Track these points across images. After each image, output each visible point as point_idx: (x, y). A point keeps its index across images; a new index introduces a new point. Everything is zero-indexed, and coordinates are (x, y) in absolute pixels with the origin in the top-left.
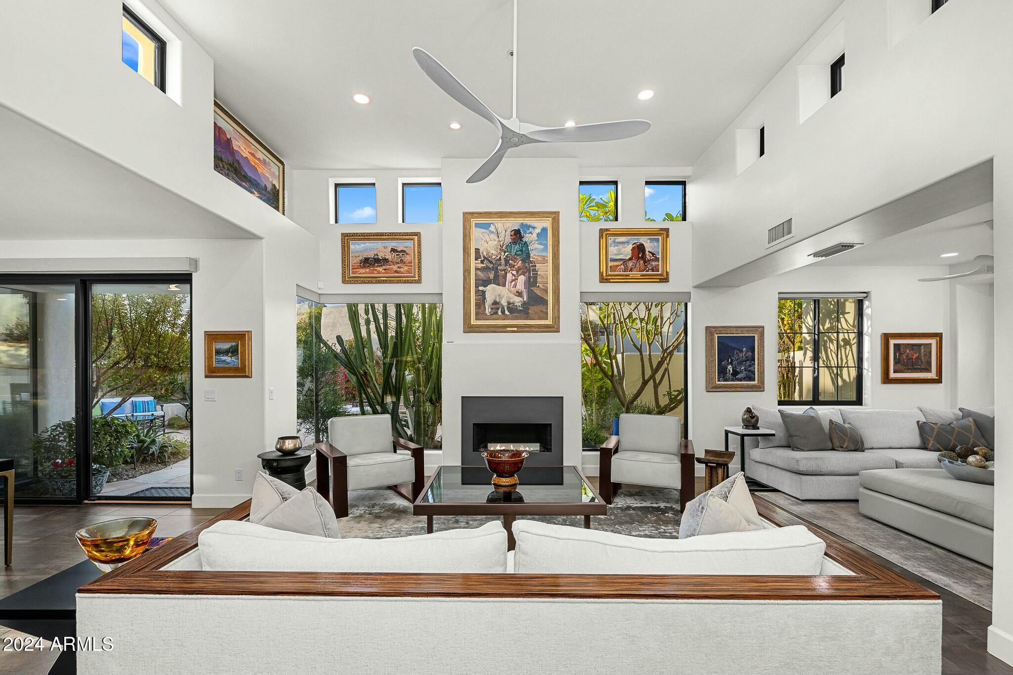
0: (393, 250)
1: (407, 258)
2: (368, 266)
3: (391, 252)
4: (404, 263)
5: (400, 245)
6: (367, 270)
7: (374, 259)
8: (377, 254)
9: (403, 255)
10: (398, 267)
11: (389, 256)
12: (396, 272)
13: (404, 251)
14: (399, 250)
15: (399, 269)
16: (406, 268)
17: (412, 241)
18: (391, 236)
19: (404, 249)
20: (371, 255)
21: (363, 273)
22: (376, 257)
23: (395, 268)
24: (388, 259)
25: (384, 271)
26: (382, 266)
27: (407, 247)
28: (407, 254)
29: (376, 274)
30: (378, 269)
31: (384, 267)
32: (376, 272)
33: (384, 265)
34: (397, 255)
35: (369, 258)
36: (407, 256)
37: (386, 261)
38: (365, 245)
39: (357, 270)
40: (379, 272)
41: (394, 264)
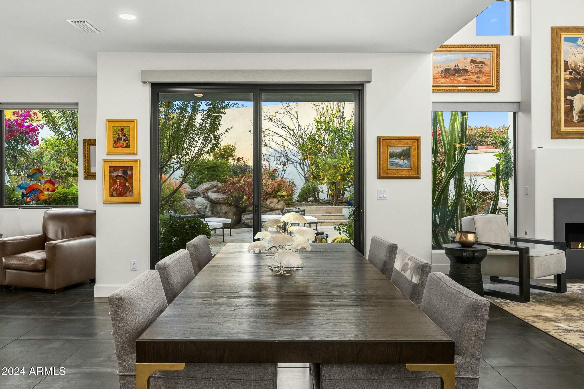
0: (473, 61)
1: (486, 69)
2: (449, 76)
3: (470, 63)
4: (483, 73)
5: (479, 57)
6: (448, 80)
7: (455, 69)
8: (457, 65)
9: (481, 65)
10: (477, 77)
11: (469, 67)
12: (475, 82)
13: (483, 62)
14: (478, 61)
15: (478, 79)
16: (484, 78)
17: (491, 53)
18: (472, 48)
19: (483, 60)
20: (452, 66)
21: (444, 83)
22: (456, 68)
23: (474, 78)
24: (467, 70)
25: (463, 81)
26: (461, 76)
27: (485, 59)
28: (485, 65)
29: (456, 83)
30: (458, 78)
31: (464, 77)
32: (456, 82)
33: (464, 75)
34: (476, 66)
35: (450, 69)
36: (486, 67)
37: (465, 71)
38: (446, 56)
39: (438, 80)
40: (459, 82)
41: (473, 74)
